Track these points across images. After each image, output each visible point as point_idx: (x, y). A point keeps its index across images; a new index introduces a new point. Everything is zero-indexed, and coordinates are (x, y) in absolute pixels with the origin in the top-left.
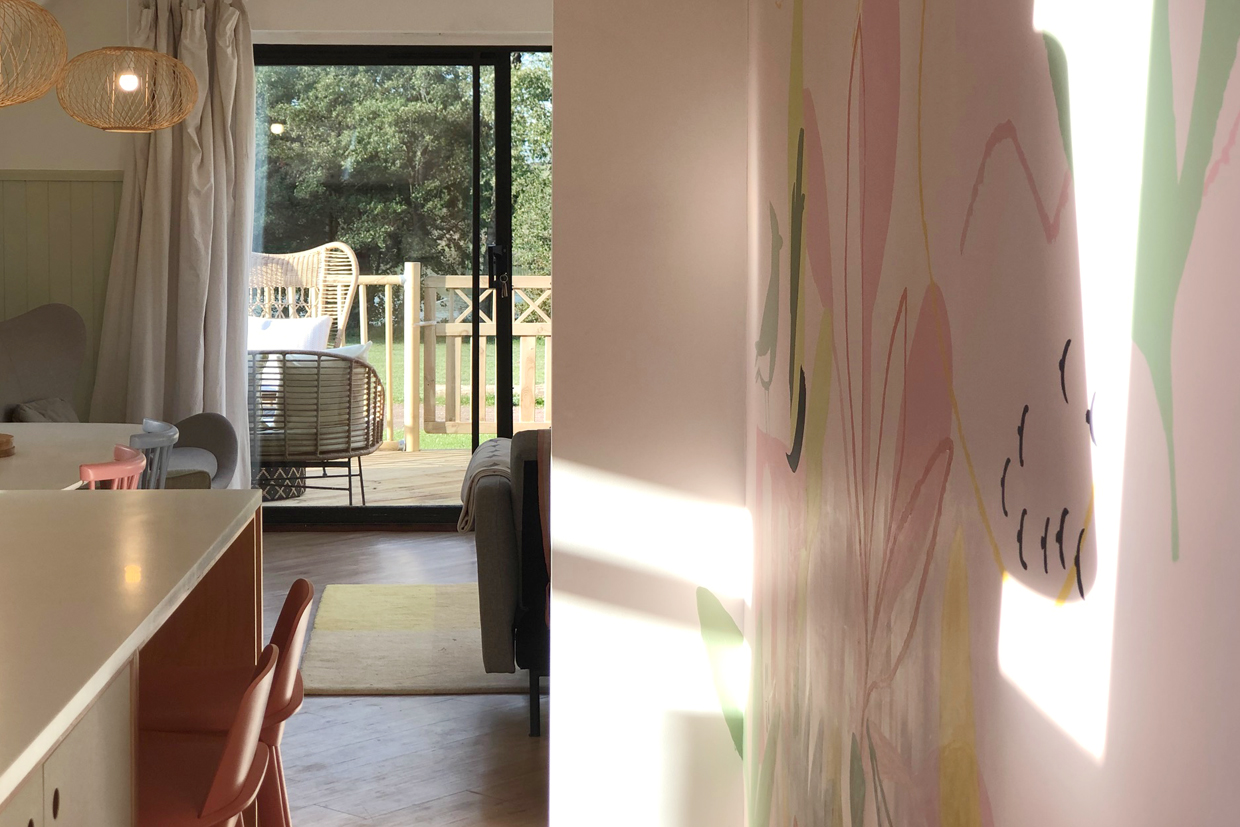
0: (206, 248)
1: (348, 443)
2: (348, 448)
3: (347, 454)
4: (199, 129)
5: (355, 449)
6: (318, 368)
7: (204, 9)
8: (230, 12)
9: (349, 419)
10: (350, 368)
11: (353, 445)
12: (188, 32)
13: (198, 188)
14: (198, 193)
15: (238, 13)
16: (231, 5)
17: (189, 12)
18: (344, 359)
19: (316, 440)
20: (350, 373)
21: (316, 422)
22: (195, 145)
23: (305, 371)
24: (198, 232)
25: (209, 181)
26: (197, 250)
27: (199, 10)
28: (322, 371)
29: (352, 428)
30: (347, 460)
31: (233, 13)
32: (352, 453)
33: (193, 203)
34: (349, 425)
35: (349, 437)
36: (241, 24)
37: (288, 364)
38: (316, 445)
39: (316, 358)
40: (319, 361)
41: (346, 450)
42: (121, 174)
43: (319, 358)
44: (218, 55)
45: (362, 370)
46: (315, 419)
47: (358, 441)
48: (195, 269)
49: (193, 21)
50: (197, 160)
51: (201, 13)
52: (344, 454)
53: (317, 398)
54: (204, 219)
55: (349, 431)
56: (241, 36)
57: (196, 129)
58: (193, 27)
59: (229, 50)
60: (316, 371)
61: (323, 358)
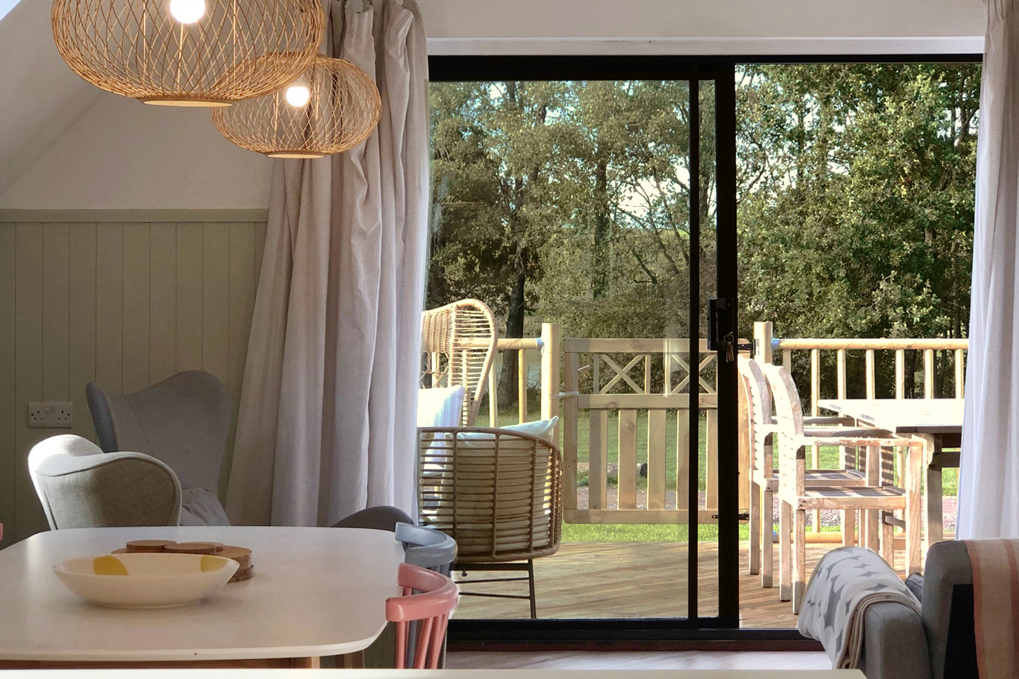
0: (373, 301)
1: (530, 540)
2: (530, 546)
3: (528, 555)
4: (364, 156)
5: (536, 549)
6: (495, 449)
7: (372, 12)
8: (402, 15)
9: (531, 512)
10: (533, 448)
11: (535, 544)
12: (353, 40)
13: (364, 229)
14: (363, 234)
15: (412, 16)
16: (404, 7)
17: (356, 15)
18: (525, 438)
19: (492, 537)
20: (533, 456)
21: (492, 515)
22: (359, 176)
23: (479, 453)
24: (364, 281)
25: (376, 219)
26: (362, 304)
27: (366, 13)
28: (501, 453)
29: (534, 523)
30: (526, 562)
31: (407, 16)
32: (534, 553)
33: (358, 247)
34: (530, 519)
35: (530, 533)
36: (414, 29)
37: (459, 445)
38: (492, 544)
39: (493, 436)
40: (497, 441)
41: (527, 550)
42: (266, 213)
43: (498, 436)
44: (388, 67)
45: (545, 451)
46: (491, 512)
47: (540, 539)
48: (358, 327)
49: (360, 26)
50: (362, 194)
51: (369, 18)
52: (524, 554)
53: (494, 486)
54: (370, 267)
55: (530, 526)
56: (414, 46)
57: (360, 156)
58: (359, 35)
59: (401, 62)
60: (492, 453)
61: (502, 437)
